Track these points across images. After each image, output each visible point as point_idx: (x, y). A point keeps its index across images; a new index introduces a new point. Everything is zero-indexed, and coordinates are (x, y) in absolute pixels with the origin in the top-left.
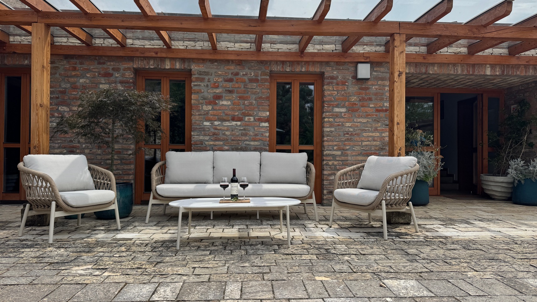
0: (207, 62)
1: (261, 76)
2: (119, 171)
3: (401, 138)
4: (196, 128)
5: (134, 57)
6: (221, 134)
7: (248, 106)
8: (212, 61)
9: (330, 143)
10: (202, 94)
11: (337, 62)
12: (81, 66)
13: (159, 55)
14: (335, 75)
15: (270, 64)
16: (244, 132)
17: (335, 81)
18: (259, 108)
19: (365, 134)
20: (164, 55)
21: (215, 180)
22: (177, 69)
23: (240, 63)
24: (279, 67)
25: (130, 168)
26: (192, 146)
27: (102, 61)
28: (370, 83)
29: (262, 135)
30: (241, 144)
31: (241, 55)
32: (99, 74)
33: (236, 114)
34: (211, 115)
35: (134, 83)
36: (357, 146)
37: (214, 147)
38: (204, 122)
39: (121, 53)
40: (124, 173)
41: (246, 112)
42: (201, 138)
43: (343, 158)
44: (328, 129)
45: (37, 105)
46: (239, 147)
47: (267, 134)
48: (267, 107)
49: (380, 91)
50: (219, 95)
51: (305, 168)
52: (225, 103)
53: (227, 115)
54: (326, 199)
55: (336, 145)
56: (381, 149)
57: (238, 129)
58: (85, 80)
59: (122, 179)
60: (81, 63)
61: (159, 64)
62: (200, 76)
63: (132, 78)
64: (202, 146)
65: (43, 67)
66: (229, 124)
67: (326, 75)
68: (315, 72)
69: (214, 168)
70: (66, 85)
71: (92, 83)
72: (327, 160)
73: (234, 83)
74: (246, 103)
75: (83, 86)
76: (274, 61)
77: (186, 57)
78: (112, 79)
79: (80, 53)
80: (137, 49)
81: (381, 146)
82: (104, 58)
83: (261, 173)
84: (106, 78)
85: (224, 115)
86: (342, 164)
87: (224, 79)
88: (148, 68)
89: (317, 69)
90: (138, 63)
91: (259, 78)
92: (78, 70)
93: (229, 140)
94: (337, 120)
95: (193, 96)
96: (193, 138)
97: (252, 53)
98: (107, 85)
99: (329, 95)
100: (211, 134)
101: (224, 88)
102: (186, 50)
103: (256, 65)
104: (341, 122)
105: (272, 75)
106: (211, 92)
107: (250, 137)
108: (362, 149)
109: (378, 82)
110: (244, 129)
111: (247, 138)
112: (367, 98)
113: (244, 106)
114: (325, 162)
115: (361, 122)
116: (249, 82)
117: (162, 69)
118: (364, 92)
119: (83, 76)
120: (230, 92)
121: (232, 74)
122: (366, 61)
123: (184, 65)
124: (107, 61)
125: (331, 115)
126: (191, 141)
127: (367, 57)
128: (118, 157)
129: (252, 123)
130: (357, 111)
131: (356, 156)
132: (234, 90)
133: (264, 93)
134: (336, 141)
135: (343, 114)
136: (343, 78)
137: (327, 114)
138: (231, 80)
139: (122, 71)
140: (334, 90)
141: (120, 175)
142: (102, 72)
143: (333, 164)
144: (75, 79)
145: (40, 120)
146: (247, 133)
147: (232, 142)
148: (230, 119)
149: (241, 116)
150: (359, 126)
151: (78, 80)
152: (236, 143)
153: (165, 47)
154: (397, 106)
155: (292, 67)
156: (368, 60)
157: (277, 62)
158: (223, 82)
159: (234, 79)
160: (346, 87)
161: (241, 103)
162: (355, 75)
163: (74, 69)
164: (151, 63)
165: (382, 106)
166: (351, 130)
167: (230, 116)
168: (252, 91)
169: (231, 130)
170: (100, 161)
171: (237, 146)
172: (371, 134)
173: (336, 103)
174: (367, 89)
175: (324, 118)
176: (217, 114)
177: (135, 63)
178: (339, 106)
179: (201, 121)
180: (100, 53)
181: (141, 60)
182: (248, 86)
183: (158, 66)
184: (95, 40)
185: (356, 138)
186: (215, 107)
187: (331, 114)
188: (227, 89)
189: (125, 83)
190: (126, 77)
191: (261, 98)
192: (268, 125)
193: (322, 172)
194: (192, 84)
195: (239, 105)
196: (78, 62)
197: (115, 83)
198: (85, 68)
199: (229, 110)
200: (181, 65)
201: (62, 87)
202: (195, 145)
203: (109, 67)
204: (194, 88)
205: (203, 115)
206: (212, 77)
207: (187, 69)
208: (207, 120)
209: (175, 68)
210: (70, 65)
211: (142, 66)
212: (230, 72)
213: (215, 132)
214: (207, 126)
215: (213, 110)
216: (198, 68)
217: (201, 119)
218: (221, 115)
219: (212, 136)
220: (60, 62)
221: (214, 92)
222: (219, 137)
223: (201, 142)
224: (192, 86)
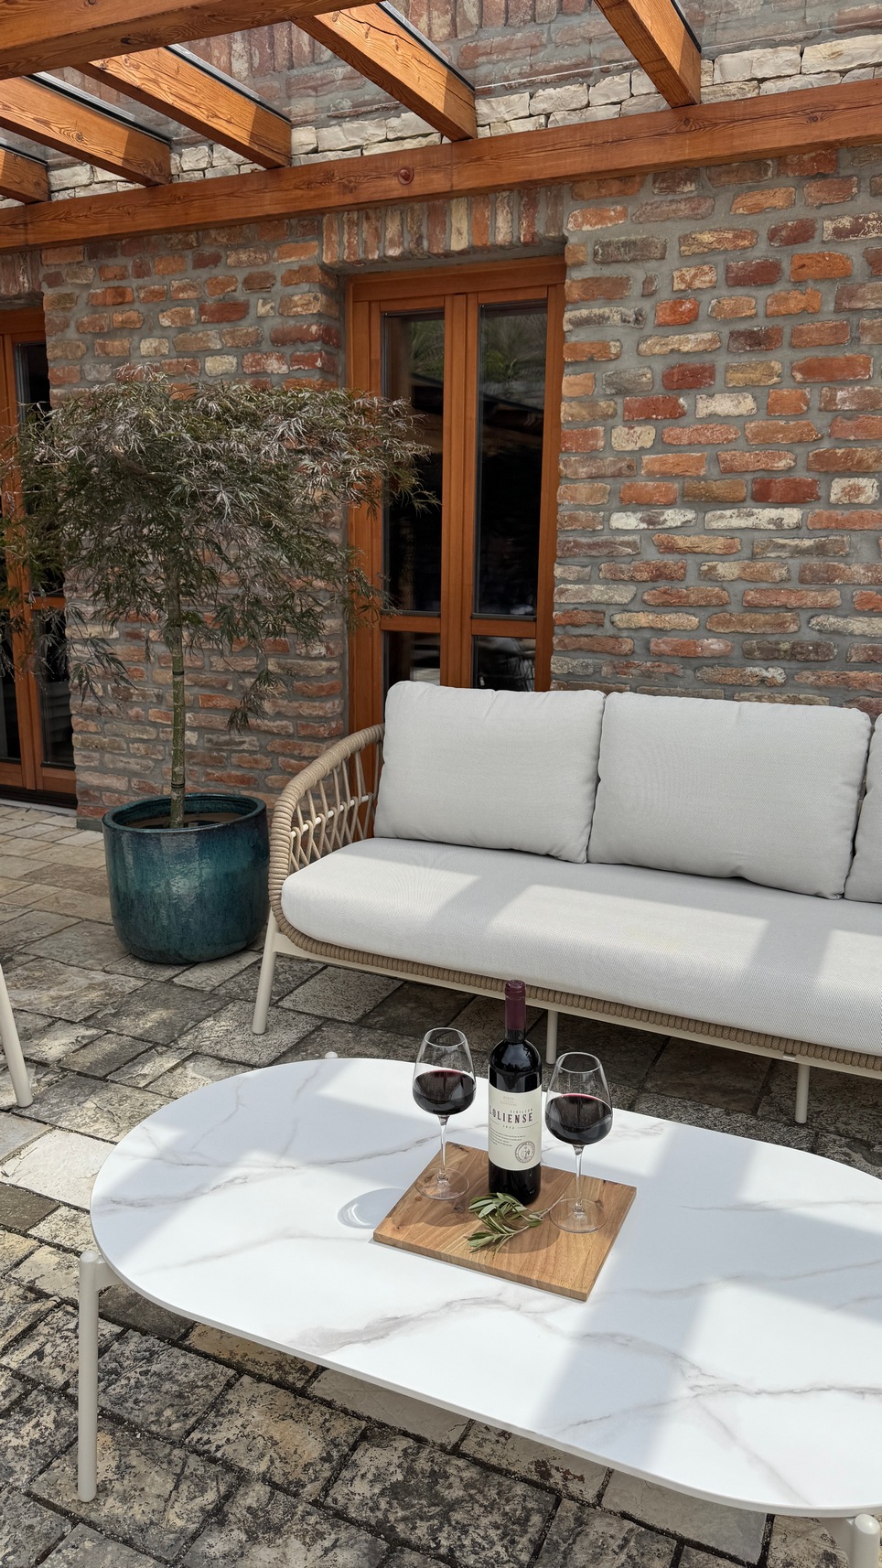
0: (642, 184)
2: (284, 723)
4: (577, 545)
5: (322, 212)
6: (691, 578)
7: (850, 415)
8: (669, 175)
10: (612, 366)
12: (140, 282)
13: (420, 185)
16: (815, 561)
20: (438, 182)
21: (602, 844)
22: (502, 247)
23: (823, 162)
26: (553, 633)
27: (208, 251)
30: (793, 628)
31: (830, 110)
32: (202, 311)
33: (782, 464)
34: (651, 475)
35: (333, 338)
37: (654, 640)
38: (615, 516)
39: (269, 204)
40: (303, 733)
41: (839, 452)
42: (598, 592)
46: (785, 646)
50: (695, 362)
52: (723, 405)
53: (729, 471)
57: (783, 546)
58: (155, 343)
59: (296, 752)
60: (141, 272)
61: (424, 230)
62: (608, 271)
63: (319, 314)
64: (599, 632)
66: (736, 522)
69: (598, 781)
70: (99, 372)
71: (181, 354)
73: (780, 288)
74: (844, 401)
77: (535, 177)
78: (246, 327)
79: (128, 225)
80: (325, 173)
82: (213, 233)
84: (226, 327)
85: (715, 472)
87: (728, 269)
88: (380, 259)
90: (341, 242)
92: (132, 302)
93: (734, 608)
95: (569, 382)
96: (562, 592)
98: (231, 358)
100: (645, 576)
101: (726, 322)
102: (542, 138)
106: (657, 349)
107: (848, 590)
110: (820, 550)
111: (833, 596)
113: (830, 416)
116: (873, 276)
117: (438, 255)
119: (148, 327)
120: (758, 341)
121: (773, 235)
123: (531, 224)
124: (226, 247)
126: (552, 610)
128: (280, 666)
129: (866, 512)
132: (779, 331)
138: (764, 275)
139: (278, 287)
141: (290, 736)
142: (210, 302)
144: (127, 344)
146: (835, 568)
147: (748, 617)
148: (744, 492)
149: (810, 478)
152: (766, 623)
153: (446, 140)
158: (724, 291)
159: (786, 266)
161: (815, 403)
163: (120, 298)
164: (389, 235)
167: (749, 477)
169: (747, 552)
170: (223, 677)
171: (772, 639)
176: (677, 470)
177: (329, 239)
179: (597, 509)
181: (352, 223)
182: (863, 299)
183: (419, 241)
184: (181, 155)
186: (680, 433)
188: (742, 327)
189: (294, 342)
190: (297, 316)
194: (568, 315)
195: (799, 414)
196: (130, 269)
197: (254, 344)
198: (153, 291)
199: (742, 443)
200: (516, 222)
201: (89, 378)
202: (568, 628)
203: (233, 277)
204: (576, 337)
205: (613, 476)
206: (664, 268)
207: (547, 239)
208: (627, 505)
209: (490, 241)
210: (106, 285)
211: (354, 255)
212: (764, 225)
213: (665, 566)
214: (627, 532)
215: (659, 447)
216: (599, 226)
217: (603, 496)
218: (702, 472)
219: (651, 585)
220: (76, 275)
221: (672, 350)
222: (681, 588)
223: (598, 613)
224: (566, 327)
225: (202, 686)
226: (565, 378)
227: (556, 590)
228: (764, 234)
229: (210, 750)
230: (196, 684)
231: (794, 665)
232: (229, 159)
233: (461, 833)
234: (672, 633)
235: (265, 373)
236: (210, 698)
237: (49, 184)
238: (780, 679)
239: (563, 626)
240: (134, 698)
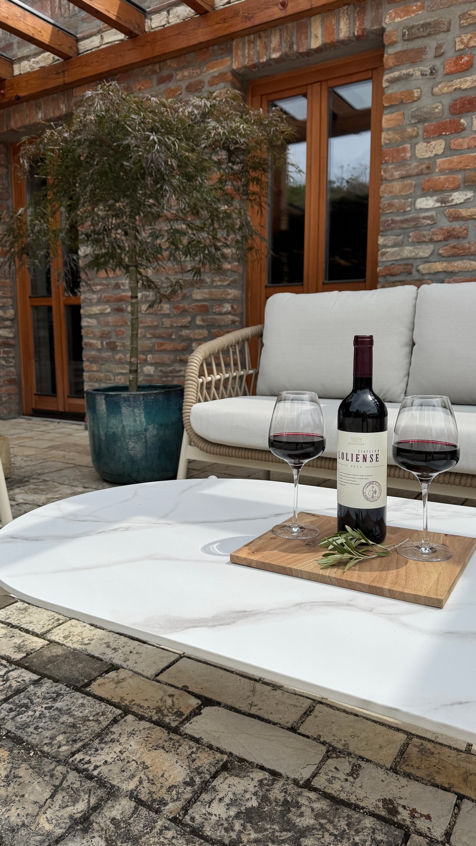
4: (393, 222)
5: (231, 36)
6: (471, 235)
10: (415, 105)
13: (290, 9)
20: (304, 6)
22: (342, 42)
26: (377, 282)
27: (165, 73)
34: (442, 171)
38: (419, 201)
39: (201, 37)
42: (408, 251)
50: (471, 95)
61: (295, 39)
62: (411, 45)
64: (408, 278)
69: (414, 344)
79: (120, 63)
80: (234, 11)
82: (168, 61)
88: (267, 62)
90: (243, 55)
95: (387, 119)
96: (384, 254)
100: (440, 237)
106: (445, 90)
117: (301, 54)
123: (362, 23)
124: (176, 69)
126: (377, 267)
128: (203, 320)
139: (206, 88)
164: (273, 45)
176: (460, 166)
177: (237, 54)
179: (407, 197)
181: (250, 42)
183: (291, 46)
186: (460, 141)
194: (386, 77)
200: (352, 25)
203: (180, 86)
205: (417, 175)
206: (450, 36)
207: (371, 32)
208: (426, 192)
209: (336, 38)
211: (251, 61)
213: (454, 229)
214: (427, 210)
215: (448, 153)
216: (406, 18)
217: (410, 189)
219: (444, 243)
221: (455, 89)
222: (465, 243)
223: (408, 265)
224: (385, 84)
225: (158, 337)
226: (384, 117)
227: (379, 253)
229: (161, 377)
234: (460, 274)
236: (161, 345)
237: (78, 49)
239: (384, 276)
240: (119, 348)
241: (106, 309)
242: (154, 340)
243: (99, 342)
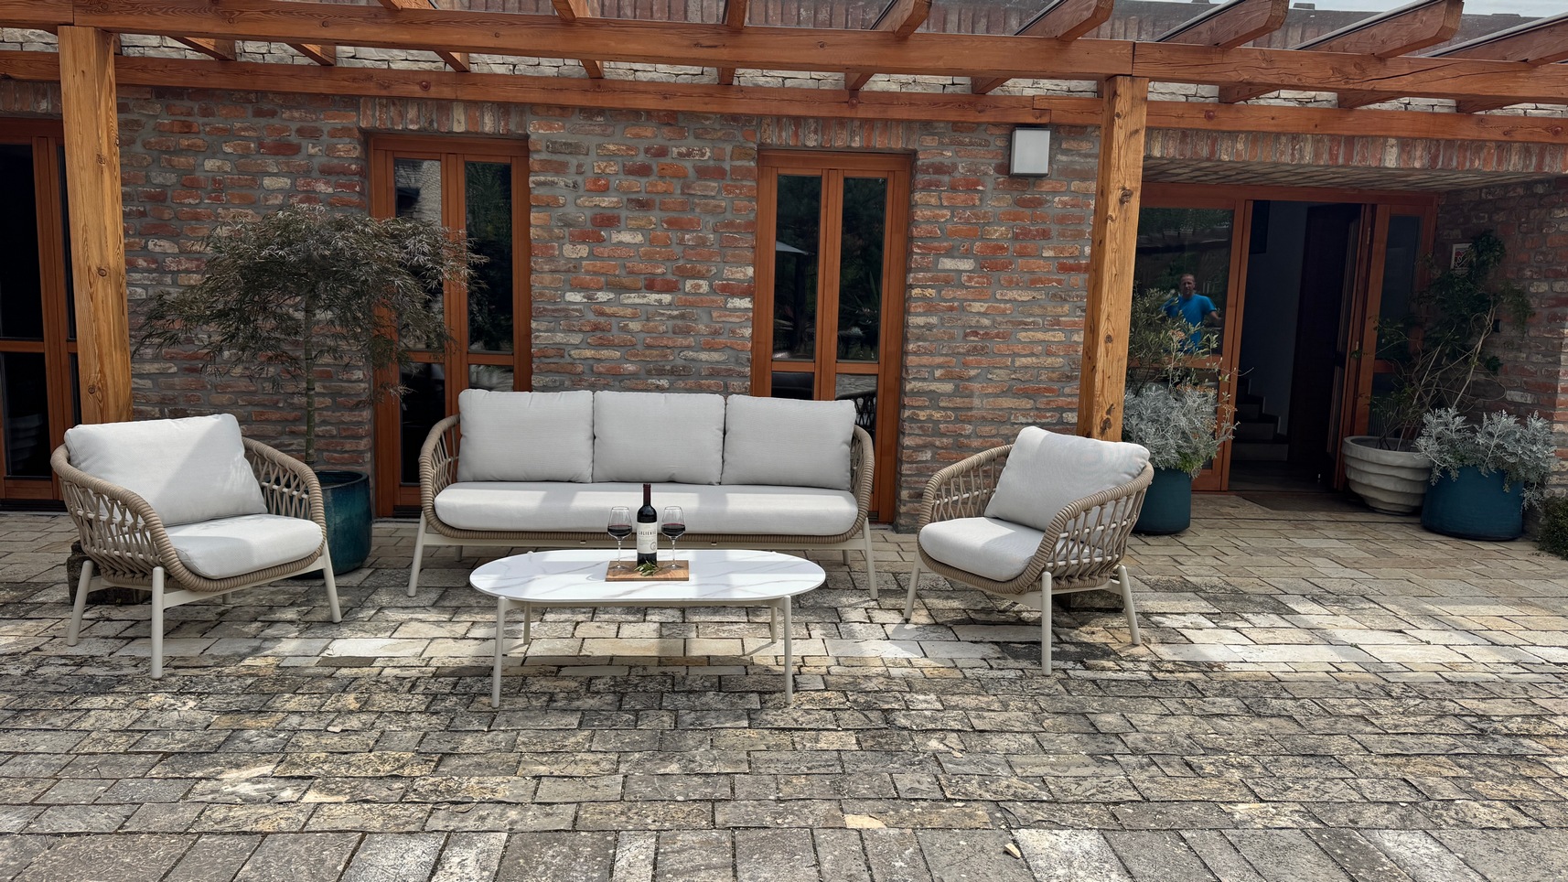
0: (573, 113)
1: (731, 159)
2: (328, 428)
3: (1114, 379)
4: (545, 309)
5: (360, 96)
6: (615, 330)
7: (693, 248)
8: (589, 112)
9: (925, 360)
10: (560, 210)
11: (955, 123)
12: (206, 120)
13: (434, 92)
14: (947, 162)
15: (760, 124)
16: (680, 322)
17: (946, 178)
18: (725, 256)
19: (1024, 334)
20: (447, 93)
21: (598, 474)
22: (487, 134)
23: (670, 119)
24: (784, 134)
25: (360, 419)
26: (531, 362)
27: (266, 107)
28: (1046, 186)
29: (733, 332)
30: (671, 358)
31: (674, 95)
32: (261, 145)
33: (659, 271)
34: (587, 272)
35: (363, 173)
36: (1000, 368)
37: (595, 366)
38: (568, 294)
39: (322, 86)
40: (346, 434)
41: (688, 266)
42: (560, 337)
43: (959, 402)
44: (920, 321)
45: (89, 269)
46: (668, 368)
47: (748, 332)
48: (749, 254)
49: (1076, 211)
50: (609, 213)
51: (847, 443)
52: (626, 237)
53: (631, 273)
54: (907, 514)
55: (940, 366)
56: (1068, 377)
57: (663, 314)
58: (218, 163)
59: (339, 448)
60: (206, 113)
61: (434, 117)
62: (555, 158)
63: (357, 158)
64: (562, 361)
65: (100, 158)
66: (637, 301)
67: (923, 159)
68: (891, 149)
69: (595, 438)
70: (164, 178)
71: (241, 173)
72: (913, 407)
73: (652, 178)
74: (689, 240)
75: (214, 180)
76: (771, 116)
77: (508, 100)
78: (299, 160)
80: (368, 75)
81: (1067, 368)
82: (271, 96)
83: (726, 455)
84: (282, 159)
85: (624, 273)
86: (956, 418)
87: (624, 166)
88: (403, 130)
89: (896, 142)
90: (374, 116)
91: (727, 167)
92: (199, 133)
93: (639, 347)
94: (948, 293)
95: (535, 217)
96: (537, 337)
97: (707, 92)
98: (286, 180)
99: (928, 221)
100: (588, 329)
101: (625, 193)
102: (513, 80)
103: (718, 127)
104: (958, 300)
105: (764, 155)
106: (587, 204)
107: (697, 338)
108: (1013, 376)
109: (1069, 185)
110: (682, 316)
111: (691, 341)
112: (1037, 231)
113: (682, 247)
114: (907, 413)
115: (1016, 300)
116: (699, 178)
117: (442, 132)
118: (1028, 212)
119: (212, 151)
120: (643, 205)
121: (647, 151)
122: (1038, 121)
123: (507, 124)
124: (282, 106)
125: (931, 279)
126: (531, 349)
127: (1043, 111)
128: (324, 387)
129: (704, 298)
130: (1004, 267)
131: (997, 396)
132: (654, 201)
133: (740, 211)
134: (942, 355)
135: (964, 278)
136: (969, 171)
137: (921, 275)
138: (643, 171)
139: (325, 137)
140: (942, 206)
141: (333, 437)
142: (268, 141)
143: (930, 419)
144: (191, 161)
145: (101, 314)
146: (690, 326)
147: (647, 352)
148: (641, 284)
149: (674, 279)
150: (1008, 312)
151: (199, 161)
152: (657, 355)
153: (449, 68)
154: (1111, 287)
155: (823, 135)
156: (1044, 120)
157: (779, 120)
158: (622, 177)
159: (654, 167)
160: (977, 196)
161: (674, 240)
162: (1006, 162)
163: (187, 129)
164: (410, 116)
165: (1077, 253)
166: (986, 322)
167: (642, 277)
168: (707, 205)
169: (644, 317)
170: (275, 397)
171: (661, 364)
172: (1040, 336)
173: (945, 244)
174: (1038, 203)
175: (911, 287)
176: (602, 271)
177: (365, 113)
178: (956, 254)
179: (557, 289)
180: (261, 84)
181: (381, 106)
182: (694, 189)
183: (431, 123)
185: (997, 346)
186: (599, 250)
187: (929, 275)
188: (634, 196)
189: (338, 174)
190: (340, 157)
191: (730, 225)
192: (750, 306)
193: (898, 438)
194: (531, 179)
195: (667, 246)
196: (196, 110)
197: (307, 172)
198: (218, 128)
199: (637, 258)
200: (497, 122)
201: (155, 182)
202: (543, 359)
203: (287, 126)
204: (537, 192)
205: (565, 271)
206: (589, 159)
207: (517, 134)
208: (576, 288)
209: (480, 130)
210: (173, 118)
211: (383, 124)
212: (643, 145)
213: (599, 323)
214: (575, 303)
215: (591, 257)
216: (549, 132)
217: (559, 282)
218: (617, 273)
219: (591, 334)
220: (142, 107)
221: (595, 205)
222: (609, 335)
223: (560, 350)
224: (531, 185)
225: (256, 405)
226: (532, 214)
227: (533, 336)
228: (642, 149)
230: (250, 404)
231: (673, 377)
232: (285, 51)
233: (520, 473)
234: (607, 362)
235: (315, 191)
236: (262, 414)
238: (667, 386)
239: (539, 358)
241: (170, 368)
242: (249, 408)
243: (157, 409)
